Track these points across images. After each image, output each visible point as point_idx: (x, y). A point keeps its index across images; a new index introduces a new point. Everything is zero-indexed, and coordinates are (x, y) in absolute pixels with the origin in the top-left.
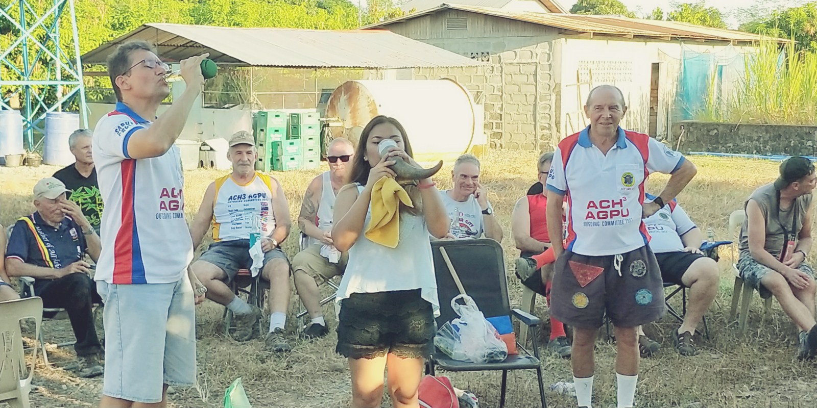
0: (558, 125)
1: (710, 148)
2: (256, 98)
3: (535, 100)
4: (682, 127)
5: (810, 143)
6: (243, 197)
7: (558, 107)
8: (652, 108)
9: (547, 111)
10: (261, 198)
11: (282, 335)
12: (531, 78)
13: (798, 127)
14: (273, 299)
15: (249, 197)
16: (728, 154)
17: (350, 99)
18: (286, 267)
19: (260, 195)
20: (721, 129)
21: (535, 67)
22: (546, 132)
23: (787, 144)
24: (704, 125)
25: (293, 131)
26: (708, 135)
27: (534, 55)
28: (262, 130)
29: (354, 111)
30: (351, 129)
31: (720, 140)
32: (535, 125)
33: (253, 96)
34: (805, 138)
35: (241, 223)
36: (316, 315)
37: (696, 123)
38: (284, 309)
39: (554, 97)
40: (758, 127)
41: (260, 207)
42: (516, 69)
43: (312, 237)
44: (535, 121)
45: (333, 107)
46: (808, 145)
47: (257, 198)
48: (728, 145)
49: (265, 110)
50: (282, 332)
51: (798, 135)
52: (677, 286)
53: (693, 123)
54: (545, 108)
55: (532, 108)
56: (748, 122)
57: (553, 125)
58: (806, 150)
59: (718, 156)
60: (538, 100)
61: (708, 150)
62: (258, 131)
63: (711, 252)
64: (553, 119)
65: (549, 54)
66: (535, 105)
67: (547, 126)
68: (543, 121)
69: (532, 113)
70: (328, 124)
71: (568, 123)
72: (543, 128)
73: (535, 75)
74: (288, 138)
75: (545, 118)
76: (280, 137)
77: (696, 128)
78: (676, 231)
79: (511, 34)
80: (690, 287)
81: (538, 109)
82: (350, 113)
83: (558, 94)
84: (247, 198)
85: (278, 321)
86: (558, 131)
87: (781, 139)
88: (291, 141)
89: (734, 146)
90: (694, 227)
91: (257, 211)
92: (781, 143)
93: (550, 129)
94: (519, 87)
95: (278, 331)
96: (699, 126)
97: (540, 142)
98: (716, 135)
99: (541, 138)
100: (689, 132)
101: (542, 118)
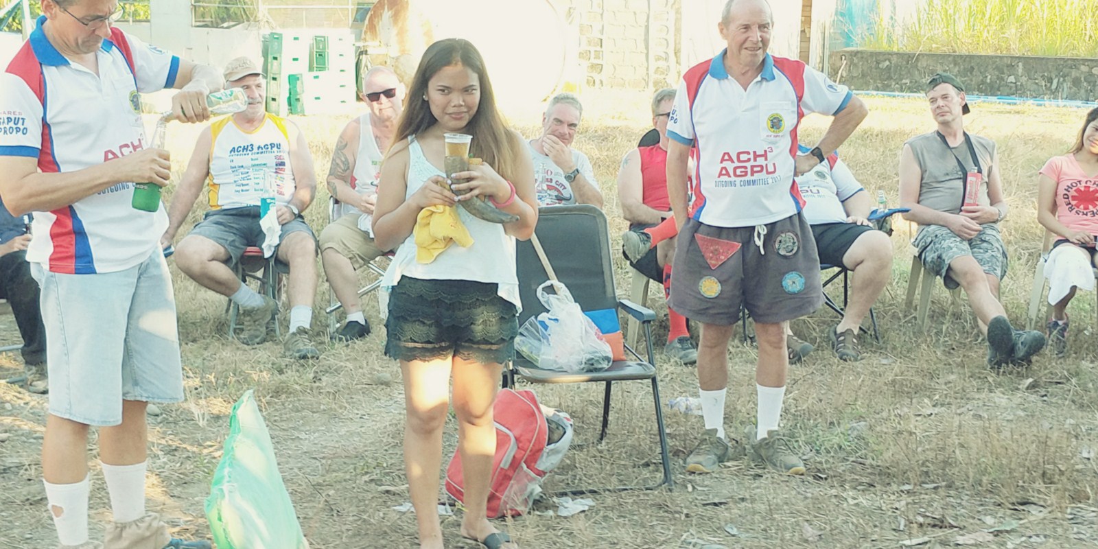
0: (678, 54)
1: (879, 85)
2: (267, 15)
3: (648, 21)
4: (843, 58)
5: (1012, 79)
6: (250, 148)
7: (678, 30)
8: (803, 32)
9: (664, 35)
10: (275, 149)
11: (307, 336)
13: (997, 57)
14: (294, 287)
15: (259, 148)
16: (904, 94)
17: (396, 17)
18: (311, 245)
19: (272, 145)
20: (895, 59)
22: (662, 64)
23: (982, 80)
24: (872, 54)
25: (318, 59)
26: (877, 68)
28: (275, 58)
29: (401, 33)
30: (397, 58)
31: (892, 75)
32: (647, 54)
33: (262, 11)
34: (1005, 71)
35: (247, 185)
36: (353, 309)
37: (861, 52)
38: (310, 301)
39: (672, 16)
40: (943, 56)
41: (274, 162)
43: (347, 203)
44: (647, 48)
45: (372, 28)
46: (1009, 81)
47: (269, 149)
48: (904, 81)
49: (278, 30)
50: (306, 333)
51: (997, 68)
52: (837, 269)
53: (858, 52)
54: (661, 31)
55: (643, 30)
56: (930, 51)
57: (671, 54)
58: (1006, 88)
59: (889, 96)
60: (651, 20)
61: (877, 89)
62: (269, 60)
63: (882, 222)
64: (672, 46)
66: (647, 27)
67: (664, 55)
68: (658, 49)
69: (643, 38)
70: (366, 51)
72: (658, 59)
74: (311, 69)
75: (661, 44)
76: (301, 68)
77: (862, 58)
78: (837, 194)
80: (853, 270)
81: (651, 32)
82: (397, 35)
83: (679, 12)
84: (255, 150)
85: (301, 317)
86: (678, 62)
87: (974, 73)
88: (315, 73)
89: (911, 82)
90: (861, 190)
91: (271, 167)
92: (974, 79)
93: (666, 59)
94: (626, 2)
95: (301, 331)
96: (865, 56)
97: (653, 77)
98: (889, 68)
99: (656, 72)
100: (851, 64)
101: (657, 45)
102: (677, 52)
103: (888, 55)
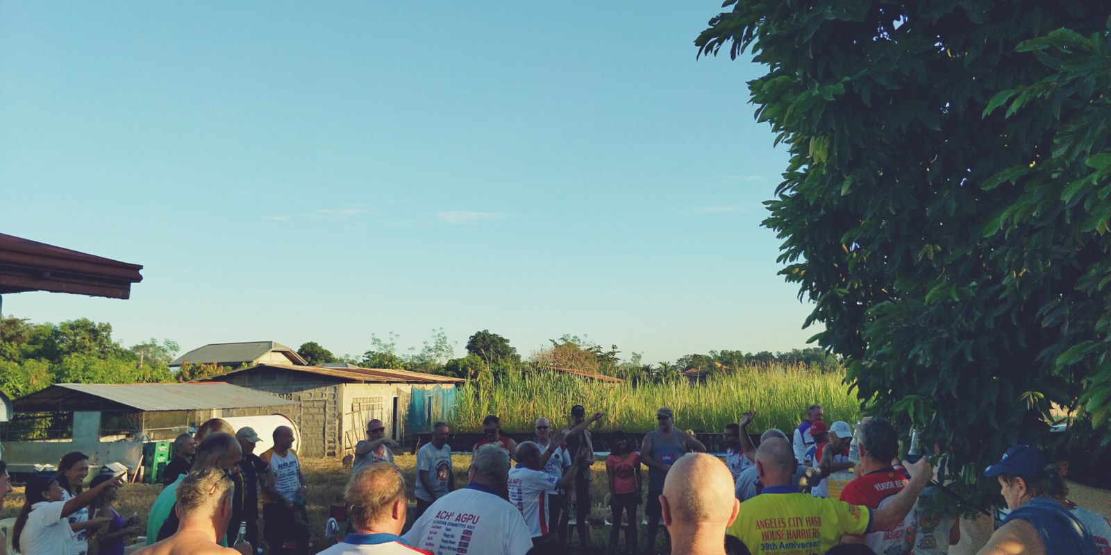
3: (325, 424)
7: (340, 428)
9: (333, 431)
12: (322, 410)
21: (324, 403)
22: (332, 444)
27: (324, 396)
32: (324, 441)
39: (337, 421)
40: (461, 434)
42: (311, 404)
44: (324, 437)
49: (153, 441)
54: (331, 429)
55: (322, 429)
57: (337, 440)
60: (326, 424)
64: (337, 436)
65: (334, 395)
66: (324, 428)
68: (330, 437)
71: (347, 438)
72: (329, 442)
73: (325, 408)
75: (331, 435)
81: (326, 429)
83: (341, 420)
86: (340, 443)
93: (334, 442)
94: (313, 416)
97: (328, 451)
99: (328, 449)
101: (329, 436)
102: (340, 439)
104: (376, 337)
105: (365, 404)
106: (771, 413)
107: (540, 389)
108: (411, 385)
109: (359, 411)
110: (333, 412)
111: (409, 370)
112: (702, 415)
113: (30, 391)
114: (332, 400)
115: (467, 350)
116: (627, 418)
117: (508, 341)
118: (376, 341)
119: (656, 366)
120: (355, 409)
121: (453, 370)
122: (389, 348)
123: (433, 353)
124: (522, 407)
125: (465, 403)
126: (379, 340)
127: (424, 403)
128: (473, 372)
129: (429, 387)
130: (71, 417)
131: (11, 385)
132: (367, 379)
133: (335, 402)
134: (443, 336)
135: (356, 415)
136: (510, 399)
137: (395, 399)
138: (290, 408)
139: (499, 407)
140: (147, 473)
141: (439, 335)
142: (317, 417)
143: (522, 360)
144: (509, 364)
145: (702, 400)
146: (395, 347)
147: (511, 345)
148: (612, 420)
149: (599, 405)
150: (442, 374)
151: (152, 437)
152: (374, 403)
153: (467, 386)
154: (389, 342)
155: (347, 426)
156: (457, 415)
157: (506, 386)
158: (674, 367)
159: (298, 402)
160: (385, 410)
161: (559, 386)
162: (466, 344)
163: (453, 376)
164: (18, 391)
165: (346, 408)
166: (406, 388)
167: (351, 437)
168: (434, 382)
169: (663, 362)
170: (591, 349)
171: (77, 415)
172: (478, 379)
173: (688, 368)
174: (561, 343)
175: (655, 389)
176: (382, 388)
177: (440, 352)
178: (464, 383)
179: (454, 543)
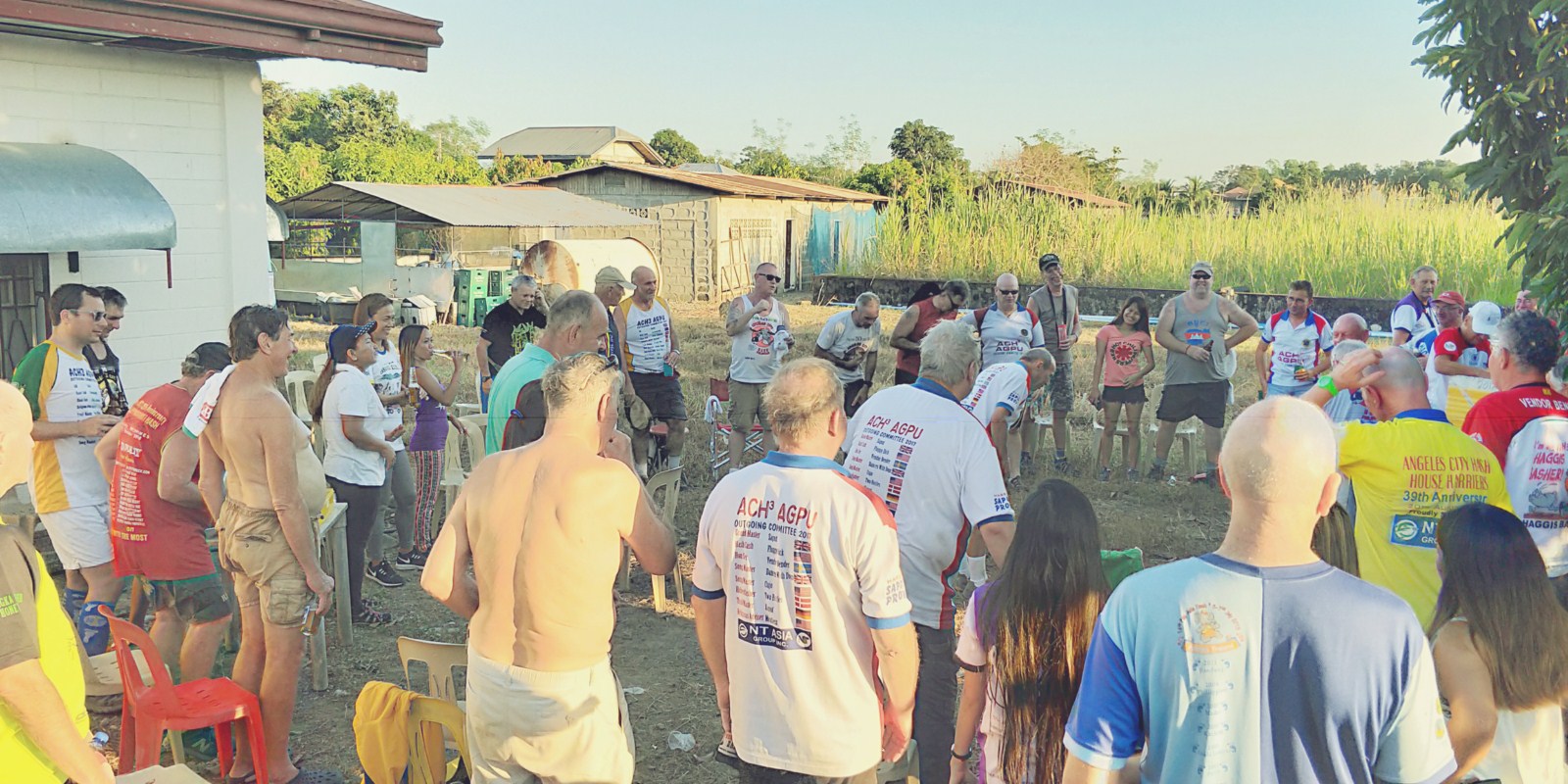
0: (714, 279)
3: (693, 255)
4: (822, 279)
7: (714, 262)
9: (705, 265)
12: (689, 235)
20: (856, 282)
21: (692, 224)
22: (704, 284)
24: (842, 279)
26: (845, 287)
27: (691, 213)
32: (693, 278)
37: (834, 277)
39: (710, 252)
42: (674, 225)
44: (693, 273)
53: (831, 277)
54: (702, 262)
55: (690, 262)
57: (710, 278)
60: (696, 254)
61: (845, 301)
64: (710, 272)
65: (705, 213)
66: (693, 260)
67: (704, 279)
68: (701, 274)
71: (724, 276)
72: (701, 281)
73: (693, 232)
75: (703, 271)
77: (835, 281)
79: (669, 191)
81: (696, 262)
83: (715, 250)
86: (715, 284)
93: (707, 282)
94: (678, 243)
96: (837, 279)
97: (698, 293)
98: (853, 288)
99: (699, 290)
100: (827, 284)
101: (700, 271)
102: (714, 277)
103: (852, 279)
104: (759, 126)
105: (748, 229)
106: (1361, 266)
107: (1000, 217)
108: (810, 203)
109: (739, 239)
110: (704, 238)
111: (808, 180)
112: (1250, 266)
113: (301, 189)
114: (701, 220)
115: (891, 150)
116: (1132, 266)
117: (951, 137)
118: (759, 132)
119: (1178, 182)
120: (733, 234)
121: (870, 182)
122: (777, 144)
123: (840, 154)
124: (972, 243)
125: (889, 233)
126: (763, 130)
127: (829, 230)
128: (900, 185)
129: (836, 207)
130: (356, 227)
131: (276, 179)
132: (750, 192)
133: (707, 223)
134: (855, 127)
135: (735, 244)
136: (955, 231)
137: (789, 223)
138: (646, 229)
139: (937, 242)
140: (461, 312)
141: (850, 125)
142: (682, 244)
143: (972, 168)
144: (953, 175)
145: (1251, 242)
146: (786, 142)
147: (955, 144)
148: (1108, 268)
149: (1089, 245)
150: (853, 187)
151: (463, 261)
152: (761, 228)
153: (892, 206)
154: (777, 134)
155: (723, 259)
156: (877, 252)
157: (949, 209)
158: (1209, 185)
159: (657, 222)
160: (775, 238)
161: (1029, 213)
162: (890, 141)
163: (870, 191)
164: (286, 188)
165: (723, 235)
166: (804, 208)
167: (728, 275)
168: (844, 200)
169: (1192, 177)
170: (1080, 153)
171: (365, 225)
172: (906, 197)
173: (1230, 187)
174: (1032, 142)
175: (1178, 222)
176: (771, 207)
177: (850, 152)
178: (886, 203)
179: (888, 461)
